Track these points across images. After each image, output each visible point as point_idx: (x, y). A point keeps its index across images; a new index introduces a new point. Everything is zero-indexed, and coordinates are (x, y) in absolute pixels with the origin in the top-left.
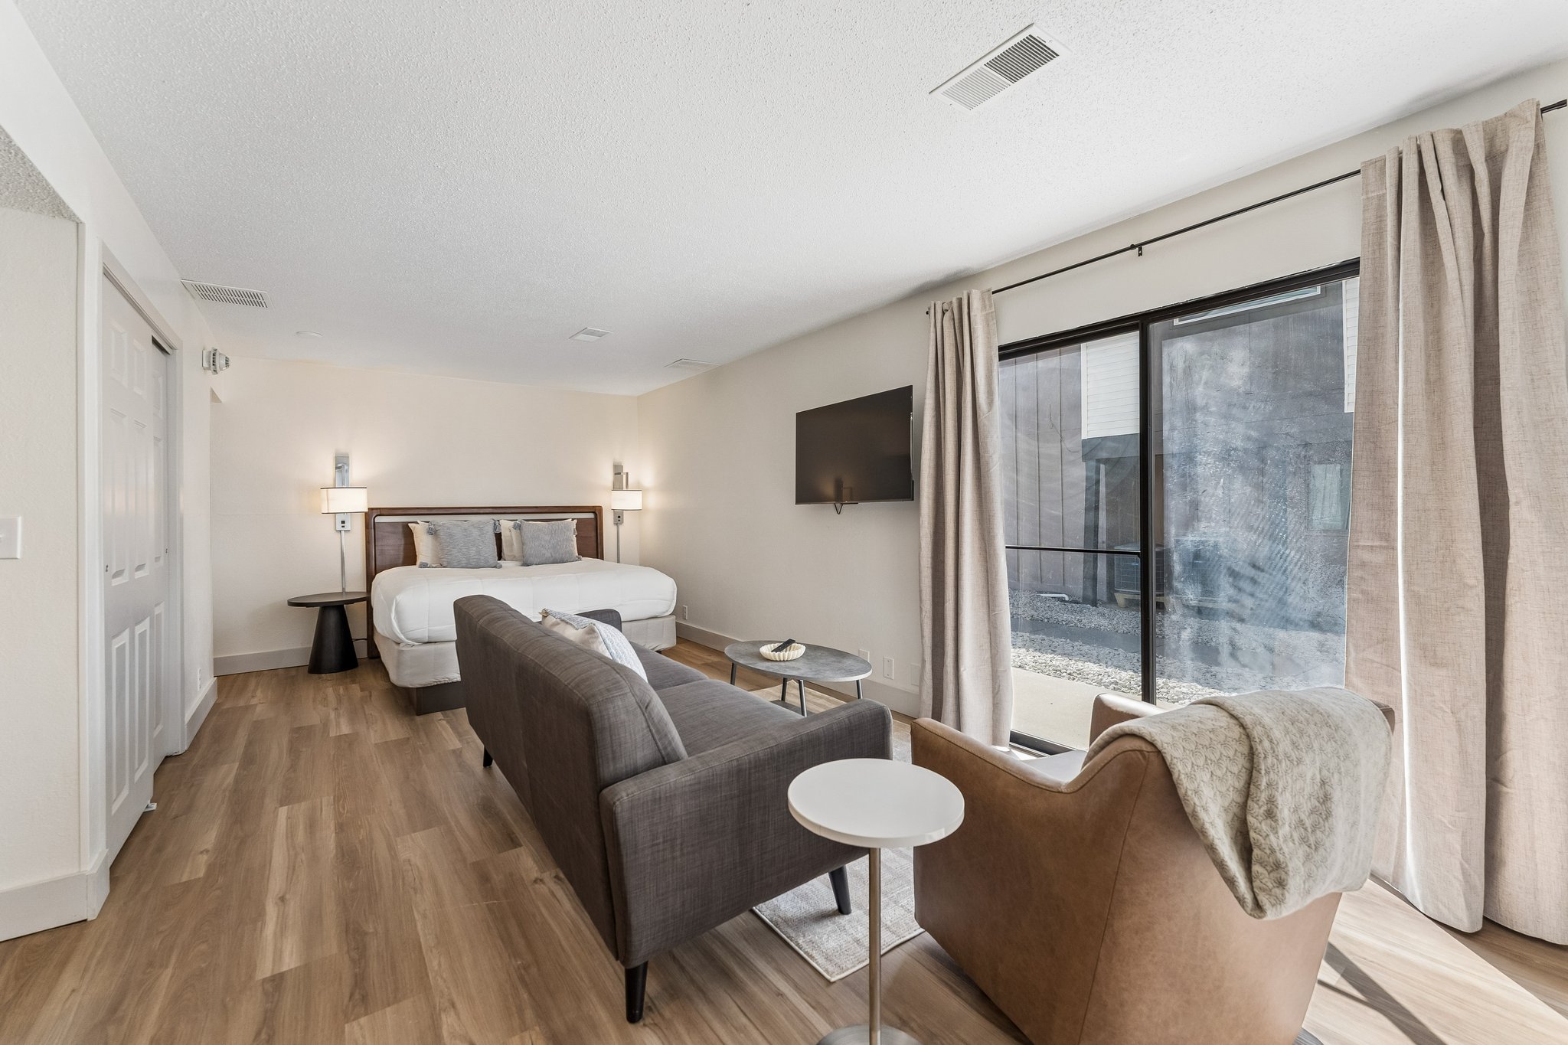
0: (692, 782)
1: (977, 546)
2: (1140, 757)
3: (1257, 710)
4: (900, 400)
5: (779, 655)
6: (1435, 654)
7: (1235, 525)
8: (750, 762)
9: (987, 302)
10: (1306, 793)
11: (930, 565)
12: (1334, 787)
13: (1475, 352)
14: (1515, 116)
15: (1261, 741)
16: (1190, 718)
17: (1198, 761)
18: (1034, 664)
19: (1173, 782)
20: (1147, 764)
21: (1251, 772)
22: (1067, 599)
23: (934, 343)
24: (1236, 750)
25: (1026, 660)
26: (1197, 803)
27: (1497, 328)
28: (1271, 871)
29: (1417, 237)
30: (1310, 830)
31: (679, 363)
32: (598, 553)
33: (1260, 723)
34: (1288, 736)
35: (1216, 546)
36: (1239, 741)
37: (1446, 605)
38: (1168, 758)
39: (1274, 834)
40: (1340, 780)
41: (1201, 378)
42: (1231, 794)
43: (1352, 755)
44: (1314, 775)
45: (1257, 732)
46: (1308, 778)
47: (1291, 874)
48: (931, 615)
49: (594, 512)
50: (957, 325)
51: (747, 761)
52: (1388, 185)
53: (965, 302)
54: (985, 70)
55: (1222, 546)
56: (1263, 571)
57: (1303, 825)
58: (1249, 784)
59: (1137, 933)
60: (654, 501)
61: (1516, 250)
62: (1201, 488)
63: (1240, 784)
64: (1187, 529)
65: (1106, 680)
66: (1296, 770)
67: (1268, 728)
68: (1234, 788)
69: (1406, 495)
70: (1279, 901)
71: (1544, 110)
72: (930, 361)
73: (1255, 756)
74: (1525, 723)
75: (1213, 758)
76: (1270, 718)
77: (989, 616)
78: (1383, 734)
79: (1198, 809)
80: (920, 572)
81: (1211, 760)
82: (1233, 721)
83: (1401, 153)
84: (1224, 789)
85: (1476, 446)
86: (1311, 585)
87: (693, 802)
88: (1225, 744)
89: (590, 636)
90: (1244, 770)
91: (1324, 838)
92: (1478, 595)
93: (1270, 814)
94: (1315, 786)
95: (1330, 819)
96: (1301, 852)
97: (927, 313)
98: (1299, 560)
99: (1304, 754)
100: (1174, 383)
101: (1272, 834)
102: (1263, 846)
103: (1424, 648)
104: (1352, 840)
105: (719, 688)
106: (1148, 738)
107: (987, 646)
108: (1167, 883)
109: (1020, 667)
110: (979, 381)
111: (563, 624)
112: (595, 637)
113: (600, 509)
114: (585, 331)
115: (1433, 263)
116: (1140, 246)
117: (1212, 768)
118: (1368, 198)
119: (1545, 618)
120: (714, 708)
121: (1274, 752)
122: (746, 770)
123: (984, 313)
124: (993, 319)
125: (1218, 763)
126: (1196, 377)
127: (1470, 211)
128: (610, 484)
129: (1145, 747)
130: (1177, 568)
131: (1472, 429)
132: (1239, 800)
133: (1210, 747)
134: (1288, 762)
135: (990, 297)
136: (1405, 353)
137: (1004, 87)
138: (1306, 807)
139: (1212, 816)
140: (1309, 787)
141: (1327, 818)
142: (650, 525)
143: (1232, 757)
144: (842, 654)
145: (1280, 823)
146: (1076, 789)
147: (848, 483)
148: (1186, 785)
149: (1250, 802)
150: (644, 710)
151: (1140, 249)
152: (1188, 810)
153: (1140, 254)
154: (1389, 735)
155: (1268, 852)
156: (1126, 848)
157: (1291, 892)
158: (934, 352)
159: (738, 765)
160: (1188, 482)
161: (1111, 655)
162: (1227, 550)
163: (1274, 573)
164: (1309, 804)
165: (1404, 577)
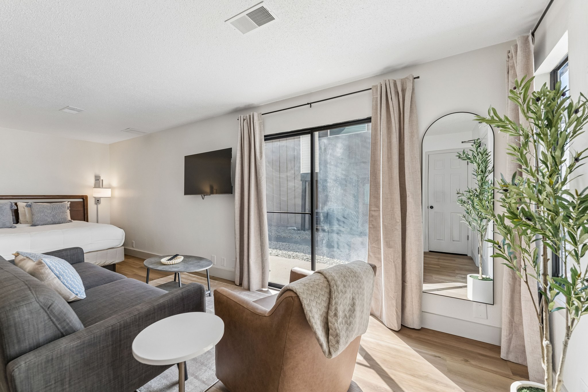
0: (78, 344)
1: (256, 212)
2: (291, 299)
3: (333, 274)
4: (227, 153)
5: (170, 262)
6: (390, 244)
7: (339, 203)
8: (120, 325)
9: (260, 118)
10: (347, 304)
11: (239, 220)
12: (356, 300)
13: (399, 150)
14: (408, 79)
15: (333, 287)
16: (311, 280)
17: (312, 298)
18: (282, 254)
19: (302, 307)
20: (294, 302)
21: (330, 299)
22: (296, 229)
23: (240, 132)
24: (325, 291)
25: (279, 253)
26: (311, 315)
27: (404, 143)
28: (335, 338)
29: (385, 112)
30: (348, 318)
31: (129, 130)
32: (85, 218)
33: (334, 279)
34: (342, 283)
35: (333, 211)
36: (326, 287)
37: (392, 228)
38: (301, 299)
39: (337, 322)
40: (358, 297)
41: (329, 152)
42: (323, 309)
43: (362, 286)
44: (350, 296)
45: (332, 283)
46: (348, 298)
47: (341, 337)
48: (239, 239)
49: (83, 199)
50: (249, 125)
51: (119, 325)
52: (378, 94)
53: (252, 117)
54: (246, 16)
55: (335, 210)
56: (346, 219)
57: (346, 316)
58: (329, 304)
59: (292, 370)
60: (117, 193)
61: (408, 119)
62: (329, 190)
63: (326, 305)
64: (325, 205)
65: (305, 258)
66: (344, 296)
67: (336, 281)
68: (324, 306)
69: (383, 193)
70: (337, 349)
71: (415, 78)
72: (239, 139)
73: (331, 293)
74: (411, 263)
75: (317, 296)
76: (337, 277)
77: (261, 239)
78: (372, 276)
79: (311, 318)
80: (235, 223)
81: (316, 297)
82: (325, 279)
83: (381, 85)
84: (320, 308)
85: (399, 179)
86: (359, 223)
87: (79, 355)
88: (321, 290)
89: (39, 266)
90: (328, 299)
91: (353, 320)
92: (400, 225)
93: (336, 315)
94: (351, 301)
95: (355, 312)
96: (345, 328)
97: (238, 120)
98: (356, 215)
99: (347, 289)
100: (321, 154)
101: (336, 323)
102: (333, 328)
103: (387, 243)
104: (362, 318)
105: (128, 283)
106: (295, 291)
107: (260, 250)
108: (303, 347)
109: (277, 255)
110: (257, 148)
111: (27, 259)
112: (43, 266)
113: (86, 197)
114: (67, 107)
115: (389, 121)
116: (310, 104)
117: (316, 300)
118: (373, 98)
119: (415, 231)
120: (120, 294)
121: (337, 290)
122: (118, 330)
123: (259, 122)
124: (262, 125)
125: (319, 298)
126: (327, 152)
127: (398, 106)
128: (93, 185)
129: (293, 295)
130: (322, 219)
131: (398, 173)
132: (326, 311)
133: (316, 292)
134: (342, 293)
135: (261, 116)
136: (382, 148)
137: (256, 28)
138: (347, 309)
139: (316, 320)
140: (348, 301)
141: (354, 312)
142: (115, 204)
143: (323, 294)
144: (201, 259)
145: (339, 317)
146: (271, 314)
147: (215, 187)
148: (307, 308)
149: (329, 311)
150: (46, 309)
151: (311, 105)
152: (308, 319)
153: (311, 107)
154: (374, 276)
155: (334, 330)
156: (288, 337)
157: (341, 344)
158: (240, 135)
159: (112, 329)
160: (325, 188)
161: (308, 248)
162: (336, 212)
163: (349, 220)
164: (348, 308)
165: (382, 220)
